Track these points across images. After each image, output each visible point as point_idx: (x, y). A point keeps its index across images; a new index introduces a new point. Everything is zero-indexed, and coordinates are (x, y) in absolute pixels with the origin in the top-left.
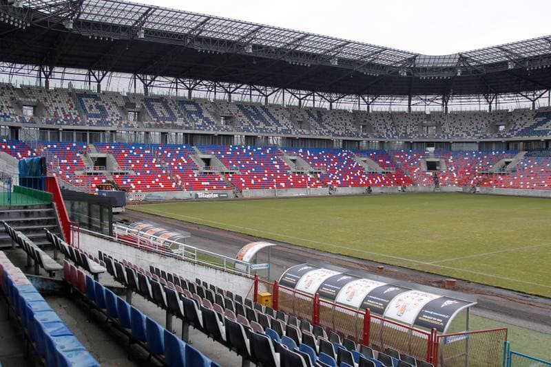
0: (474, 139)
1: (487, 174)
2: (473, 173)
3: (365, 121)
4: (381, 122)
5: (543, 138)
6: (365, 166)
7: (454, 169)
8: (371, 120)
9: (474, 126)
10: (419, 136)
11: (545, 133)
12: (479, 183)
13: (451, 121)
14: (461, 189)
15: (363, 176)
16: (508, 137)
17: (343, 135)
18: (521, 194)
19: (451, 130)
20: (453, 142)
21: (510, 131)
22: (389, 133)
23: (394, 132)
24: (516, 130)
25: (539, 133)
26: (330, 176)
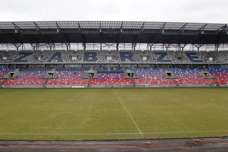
1: (4, 79)
5: (26, 63)
11: (27, 61)
16: (9, 62)
18: (25, 87)
21: (10, 60)
24: (13, 60)
25: (24, 61)
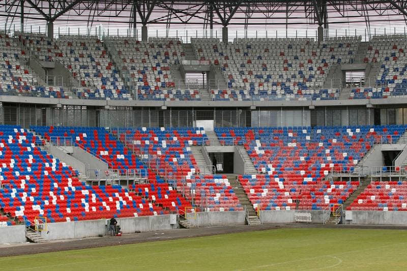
0: (303, 101)
2: (319, 178)
3: (49, 59)
4: (86, 61)
6: (77, 166)
7: (273, 169)
8: (61, 55)
9: (293, 71)
10: (178, 95)
12: (347, 202)
13: (239, 59)
14: (307, 216)
15: (85, 192)
17: (11, 93)
19: (245, 80)
20: (258, 108)
22: (109, 86)
23: (120, 85)
26: (13, 195)
